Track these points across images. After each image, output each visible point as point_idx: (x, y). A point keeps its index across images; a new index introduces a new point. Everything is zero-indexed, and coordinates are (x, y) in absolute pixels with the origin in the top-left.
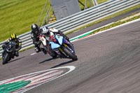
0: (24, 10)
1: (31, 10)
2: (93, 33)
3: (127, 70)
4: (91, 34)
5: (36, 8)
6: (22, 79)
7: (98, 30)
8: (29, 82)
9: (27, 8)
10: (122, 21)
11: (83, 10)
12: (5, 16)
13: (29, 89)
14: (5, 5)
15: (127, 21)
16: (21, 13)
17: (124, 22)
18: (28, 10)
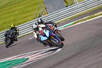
0: (24, 6)
1: (29, 6)
2: (75, 23)
3: (99, 51)
4: (73, 24)
5: (33, 5)
6: (22, 57)
7: (78, 22)
8: (28, 59)
9: (27, 5)
10: (95, 15)
11: (67, 7)
12: (10, 11)
13: (27, 64)
14: (10, 3)
15: (100, 15)
16: (22, 8)
17: (97, 16)
18: (27, 7)
